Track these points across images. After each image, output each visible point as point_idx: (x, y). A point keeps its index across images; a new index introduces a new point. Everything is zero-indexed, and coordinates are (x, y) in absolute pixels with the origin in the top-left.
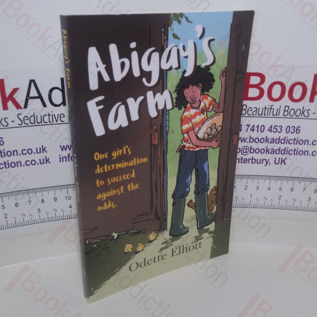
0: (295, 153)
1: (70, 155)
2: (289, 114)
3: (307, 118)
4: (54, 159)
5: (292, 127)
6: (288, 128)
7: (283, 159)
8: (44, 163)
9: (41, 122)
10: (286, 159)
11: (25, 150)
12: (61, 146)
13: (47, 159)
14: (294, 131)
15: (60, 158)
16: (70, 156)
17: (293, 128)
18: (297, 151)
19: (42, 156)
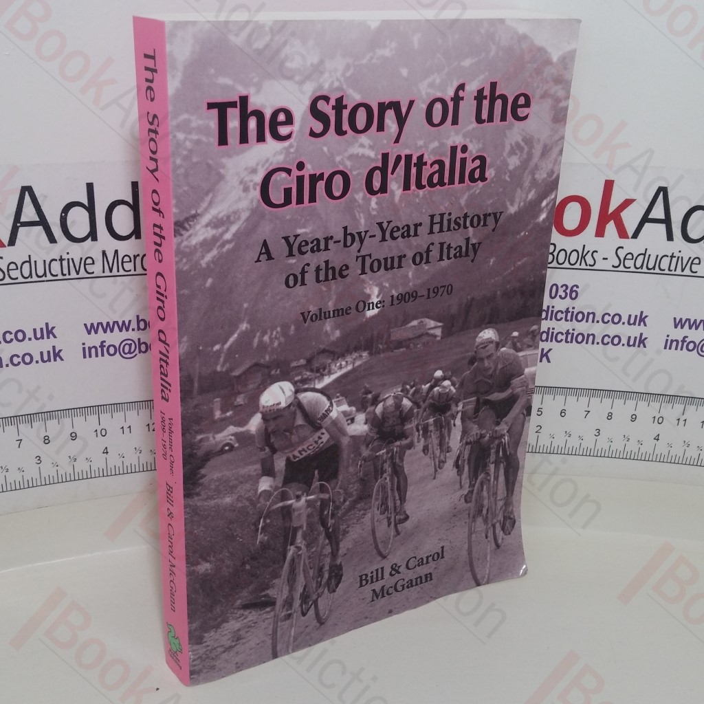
0: (569, 339)
1: (104, 344)
2: (555, 260)
3: (591, 268)
4: (72, 352)
5: (562, 287)
6: (554, 288)
7: (545, 352)
8: (49, 360)
9: (45, 274)
10: (550, 350)
11: (11, 333)
12: (85, 325)
13: (57, 352)
14: (566, 294)
15: (84, 349)
16: (105, 346)
17: (564, 288)
18: (573, 334)
19: (46, 345)
